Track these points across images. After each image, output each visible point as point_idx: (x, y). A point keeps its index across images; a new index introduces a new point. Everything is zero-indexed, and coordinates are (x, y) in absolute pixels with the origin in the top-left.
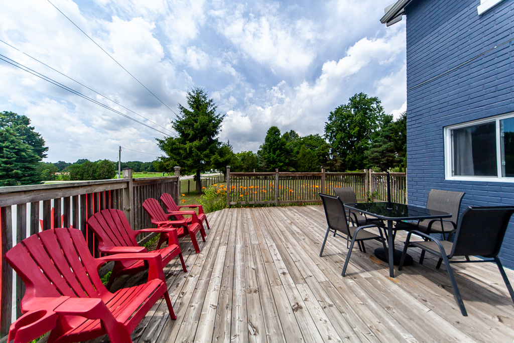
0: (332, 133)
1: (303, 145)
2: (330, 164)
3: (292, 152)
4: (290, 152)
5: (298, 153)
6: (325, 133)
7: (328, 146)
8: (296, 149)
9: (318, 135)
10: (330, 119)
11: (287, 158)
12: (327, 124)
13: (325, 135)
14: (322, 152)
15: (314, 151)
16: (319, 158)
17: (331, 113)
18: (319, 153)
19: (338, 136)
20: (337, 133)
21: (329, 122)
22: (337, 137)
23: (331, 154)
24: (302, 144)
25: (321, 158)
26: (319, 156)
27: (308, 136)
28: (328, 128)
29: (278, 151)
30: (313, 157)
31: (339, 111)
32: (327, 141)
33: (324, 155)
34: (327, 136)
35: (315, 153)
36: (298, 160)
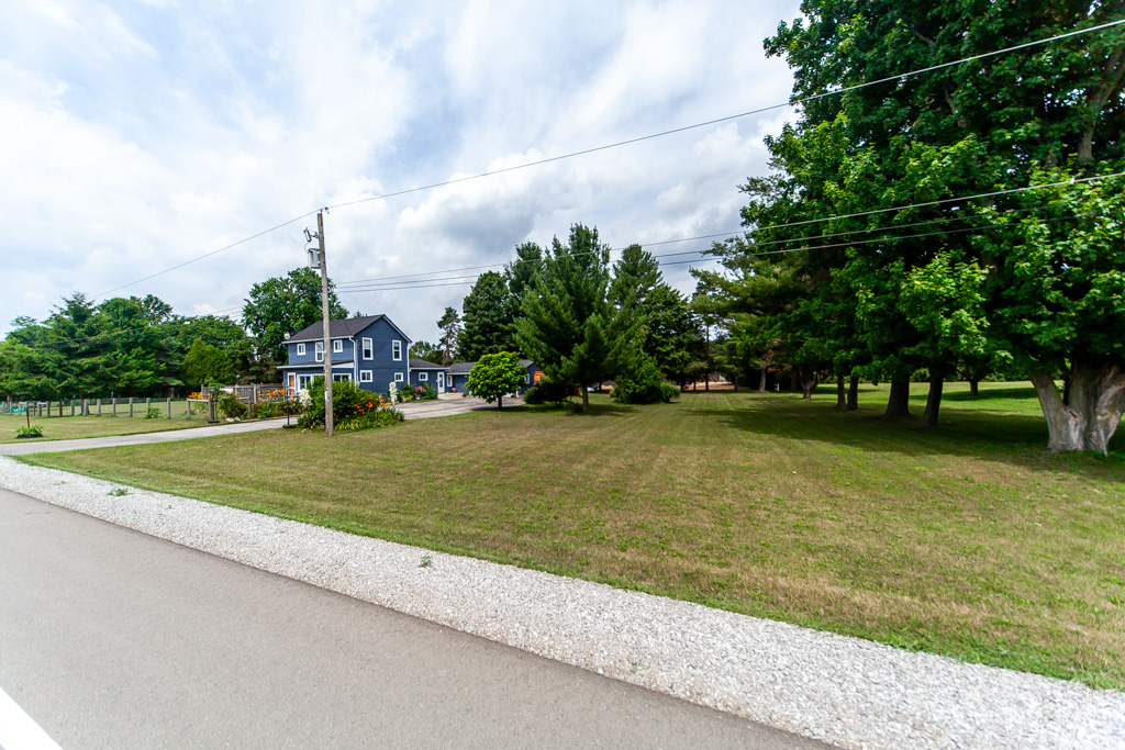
0: (257, 320)
1: (199, 339)
2: (257, 371)
3: (172, 350)
4: (168, 351)
5: (183, 351)
6: (244, 318)
7: (250, 342)
8: (177, 342)
9: (227, 317)
10: (254, 294)
11: (162, 362)
12: (246, 303)
13: (243, 321)
14: (240, 352)
15: (221, 349)
16: (233, 362)
17: (256, 286)
18: (233, 354)
19: (271, 328)
20: (267, 323)
21: (252, 300)
22: (267, 327)
23: (258, 354)
24: (191, 333)
25: (238, 361)
26: (234, 359)
28: (249, 311)
29: (140, 349)
30: (221, 360)
31: (271, 285)
32: (249, 333)
33: (244, 358)
34: (248, 323)
35: (226, 353)
36: (187, 364)
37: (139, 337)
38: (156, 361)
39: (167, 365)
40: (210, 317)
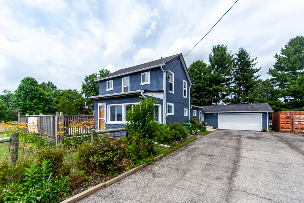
0: (87, 91)
1: (63, 97)
2: (86, 112)
3: (52, 101)
4: (50, 102)
5: (57, 102)
6: (82, 90)
7: (84, 100)
8: (55, 99)
9: (76, 90)
10: (86, 81)
11: (47, 106)
12: (83, 84)
13: (81, 91)
14: (79, 103)
15: (72, 102)
16: (77, 108)
17: (87, 77)
18: (76, 104)
20: (91, 92)
21: (85, 83)
22: (90, 94)
23: (87, 105)
24: (61, 96)
25: (79, 107)
26: (77, 106)
27: (67, 90)
28: (84, 87)
29: (37, 100)
30: (72, 107)
31: (92, 77)
32: (84, 96)
33: (81, 106)
34: (84, 92)
35: (74, 104)
36: (58, 108)
37: (37, 94)
38: (44, 106)
39: (49, 107)
40: (70, 90)
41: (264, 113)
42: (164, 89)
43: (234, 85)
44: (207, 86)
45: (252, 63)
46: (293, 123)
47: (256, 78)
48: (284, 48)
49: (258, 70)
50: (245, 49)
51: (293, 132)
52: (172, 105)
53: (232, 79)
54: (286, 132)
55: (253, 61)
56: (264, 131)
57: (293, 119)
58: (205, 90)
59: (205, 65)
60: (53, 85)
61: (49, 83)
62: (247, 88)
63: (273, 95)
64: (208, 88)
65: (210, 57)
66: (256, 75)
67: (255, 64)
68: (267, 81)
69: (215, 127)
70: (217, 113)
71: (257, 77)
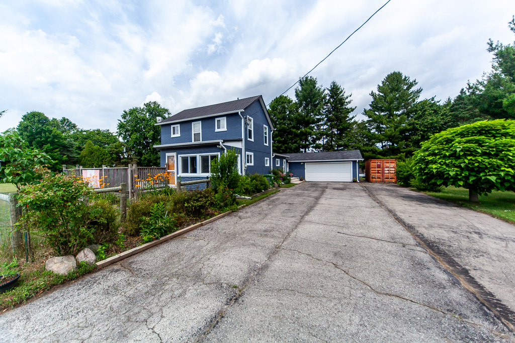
0: (126, 132)
1: (89, 141)
2: (125, 162)
3: (72, 147)
4: (69, 148)
5: (80, 149)
6: (118, 131)
7: (122, 145)
8: (77, 144)
9: (108, 130)
10: (124, 117)
11: (64, 155)
12: (119, 122)
13: (117, 132)
14: (116, 150)
15: (105, 148)
16: (111, 156)
17: (125, 112)
18: (111, 151)
19: (134, 136)
20: (132, 133)
21: (123, 120)
22: (132, 136)
23: (126, 152)
24: (86, 139)
25: (114, 156)
26: (112, 154)
27: (94, 131)
28: (121, 126)
29: (49, 145)
30: (104, 155)
31: (133, 112)
32: (121, 139)
33: (117, 153)
34: (120, 134)
35: (106, 151)
36: (82, 157)
37: (49, 137)
38: (61, 154)
39: (68, 156)
40: (98, 130)
41: (354, 162)
42: (243, 137)
43: (325, 127)
44: (293, 127)
45: (347, 101)
46: (383, 173)
47: (351, 119)
48: (381, 85)
49: (352, 110)
50: (338, 84)
51: (383, 182)
52: (252, 154)
53: (323, 119)
54: (376, 182)
55: (347, 98)
56: (354, 181)
57: (383, 168)
58: (291, 133)
59: (290, 101)
60: (71, 123)
61: (64, 119)
62: (342, 131)
63: (369, 140)
64: (294, 130)
65: (296, 92)
66: (350, 115)
67: (349, 102)
68: (363, 123)
69: (302, 178)
70: (304, 163)
71: (353, 118)
